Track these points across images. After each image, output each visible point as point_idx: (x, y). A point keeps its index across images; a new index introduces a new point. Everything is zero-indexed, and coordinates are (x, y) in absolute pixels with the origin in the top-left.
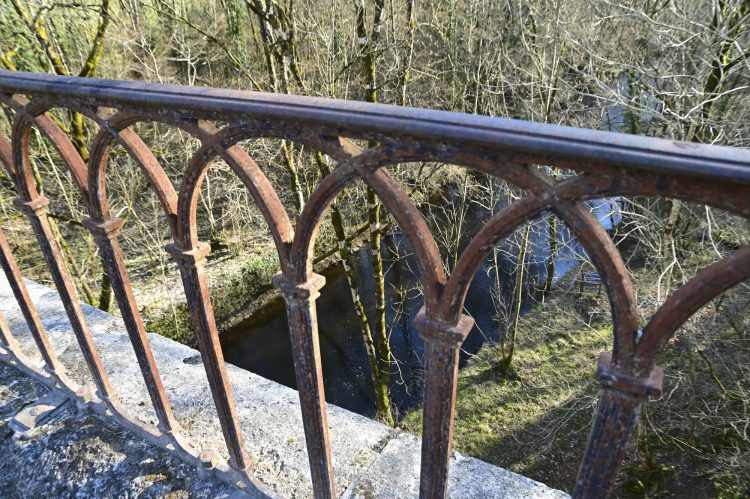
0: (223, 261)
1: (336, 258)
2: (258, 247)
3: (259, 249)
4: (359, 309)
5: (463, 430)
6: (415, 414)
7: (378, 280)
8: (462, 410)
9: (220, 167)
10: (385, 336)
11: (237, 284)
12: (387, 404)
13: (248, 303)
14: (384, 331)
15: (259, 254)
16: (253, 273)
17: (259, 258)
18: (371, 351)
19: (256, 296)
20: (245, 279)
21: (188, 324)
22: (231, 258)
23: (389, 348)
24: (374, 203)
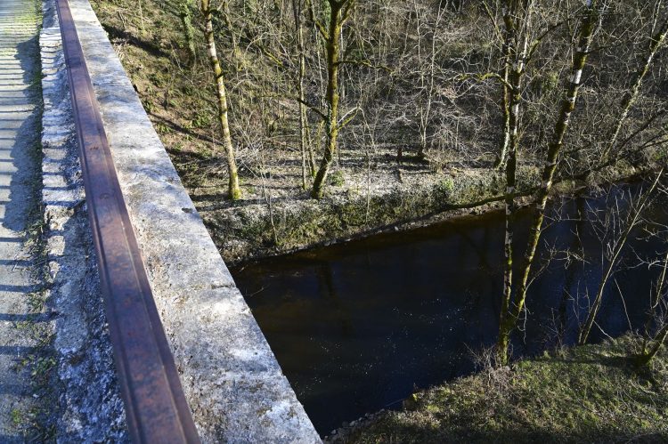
0: (422, 173)
1: (522, 202)
2: (454, 170)
3: (455, 172)
4: (508, 252)
5: (568, 397)
6: (529, 362)
7: (535, 232)
8: (576, 380)
9: (444, 93)
10: (525, 284)
11: (426, 196)
12: (505, 343)
13: (430, 214)
14: (526, 279)
15: (454, 176)
16: (442, 191)
17: (452, 181)
18: (507, 291)
19: (438, 212)
20: (434, 194)
21: (377, 215)
22: (429, 173)
23: (524, 296)
24: (552, 161)
